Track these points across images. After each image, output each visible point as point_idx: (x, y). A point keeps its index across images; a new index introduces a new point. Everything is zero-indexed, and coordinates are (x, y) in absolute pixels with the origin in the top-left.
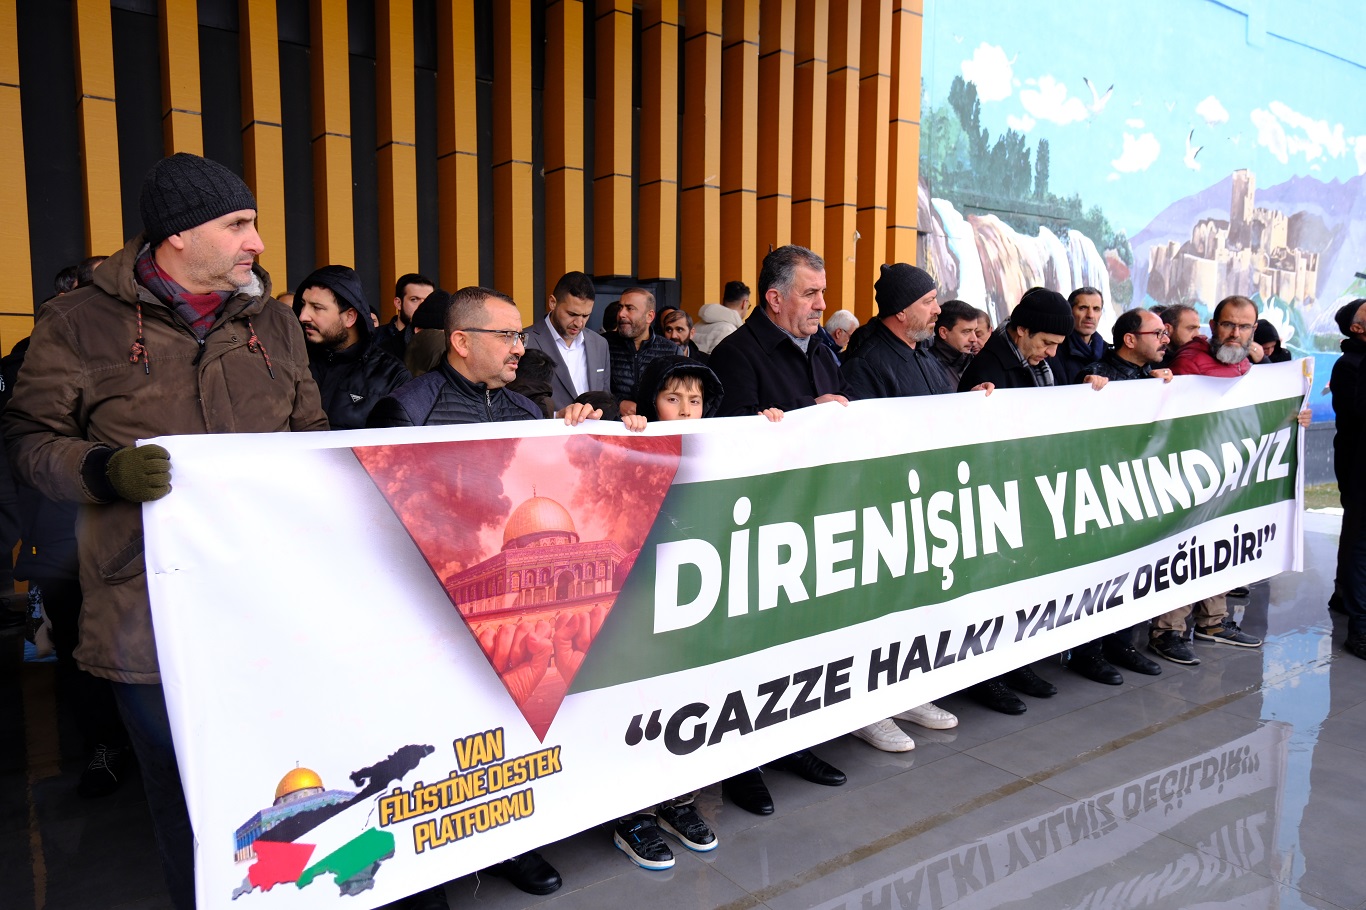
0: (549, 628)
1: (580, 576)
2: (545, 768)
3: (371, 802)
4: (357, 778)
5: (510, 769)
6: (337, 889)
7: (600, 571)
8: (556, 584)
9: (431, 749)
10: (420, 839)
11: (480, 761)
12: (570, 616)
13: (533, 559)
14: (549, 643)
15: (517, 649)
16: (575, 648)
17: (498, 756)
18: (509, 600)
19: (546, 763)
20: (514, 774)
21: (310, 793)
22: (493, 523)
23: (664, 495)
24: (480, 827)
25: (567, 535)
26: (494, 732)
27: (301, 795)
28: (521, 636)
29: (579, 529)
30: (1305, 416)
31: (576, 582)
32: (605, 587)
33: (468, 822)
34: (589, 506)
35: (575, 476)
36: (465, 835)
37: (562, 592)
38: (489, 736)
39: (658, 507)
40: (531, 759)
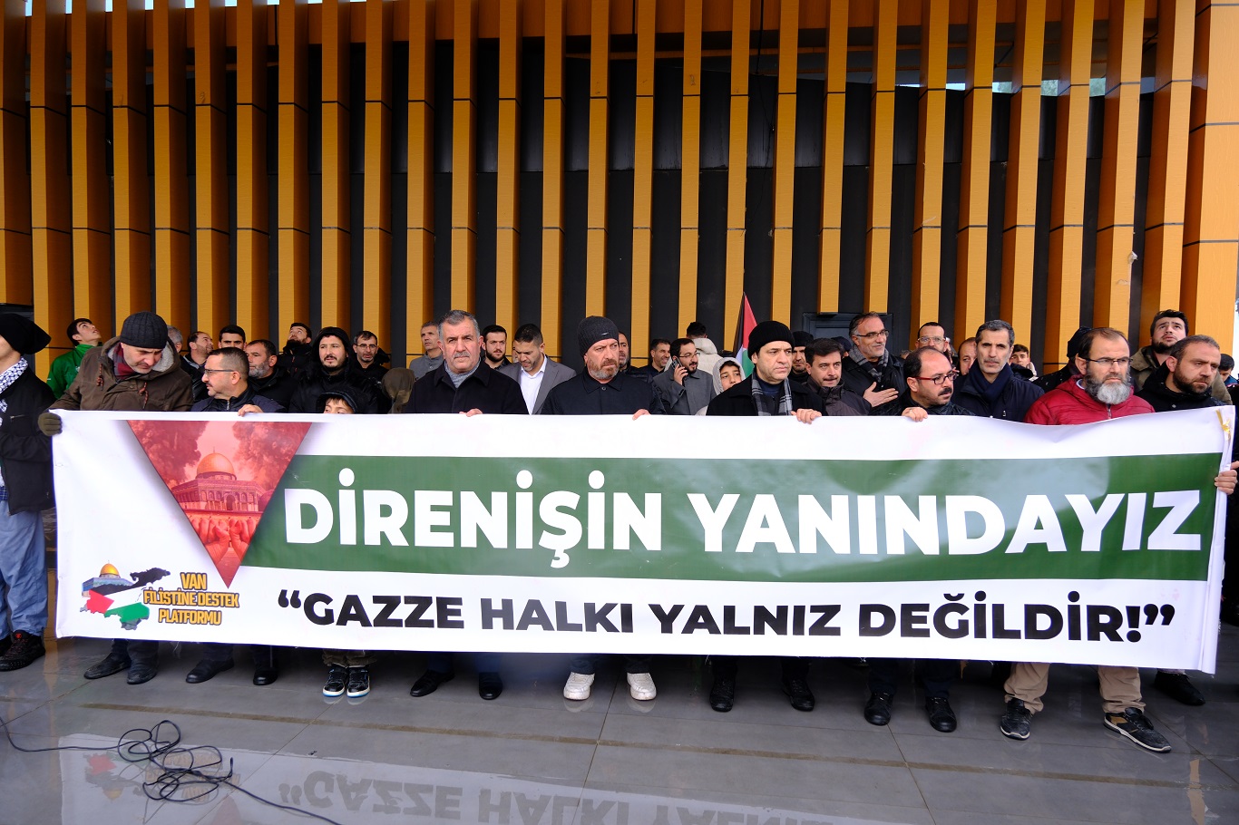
0: (226, 525)
1: (239, 499)
2: (230, 603)
3: (139, 590)
4: (134, 576)
5: (210, 597)
6: (121, 625)
7: (250, 498)
8: (225, 501)
9: (168, 573)
10: (161, 616)
11: (193, 587)
12: (236, 521)
13: (212, 485)
14: (227, 533)
15: (211, 532)
16: (242, 540)
17: (204, 588)
18: (203, 506)
19: (231, 600)
20: (212, 601)
21: (115, 577)
22: (192, 464)
23: (289, 460)
24: (191, 621)
25: (230, 475)
26: (202, 575)
27: (111, 576)
28: (212, 527)
29: (236, 472)
30: (1223, 478)
31: (236, 502)
32: (253, 508)
33: (186, 617)
34: (243, 461)
35: (236, 443)
36: (183, 622)
37: (229, 507)
38: (199, 576)
39: (286, 467)
40: (222, 596)
